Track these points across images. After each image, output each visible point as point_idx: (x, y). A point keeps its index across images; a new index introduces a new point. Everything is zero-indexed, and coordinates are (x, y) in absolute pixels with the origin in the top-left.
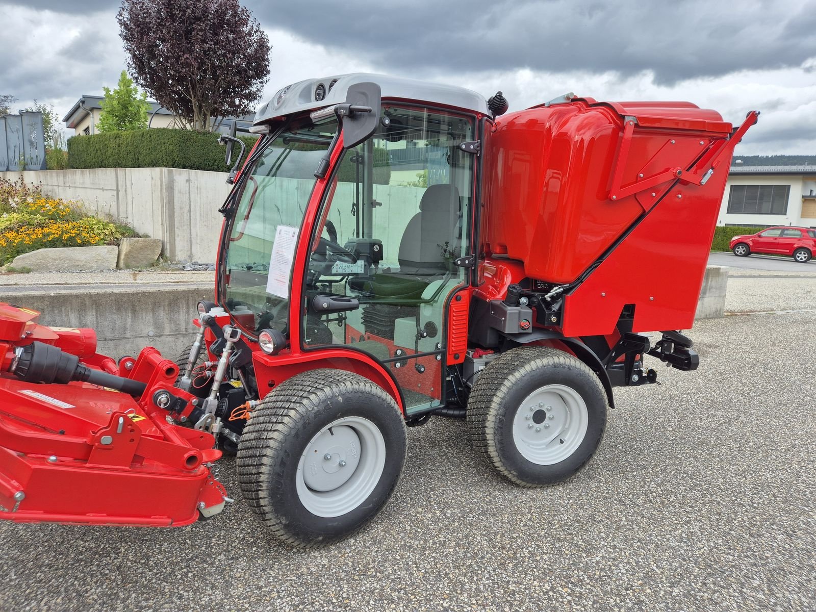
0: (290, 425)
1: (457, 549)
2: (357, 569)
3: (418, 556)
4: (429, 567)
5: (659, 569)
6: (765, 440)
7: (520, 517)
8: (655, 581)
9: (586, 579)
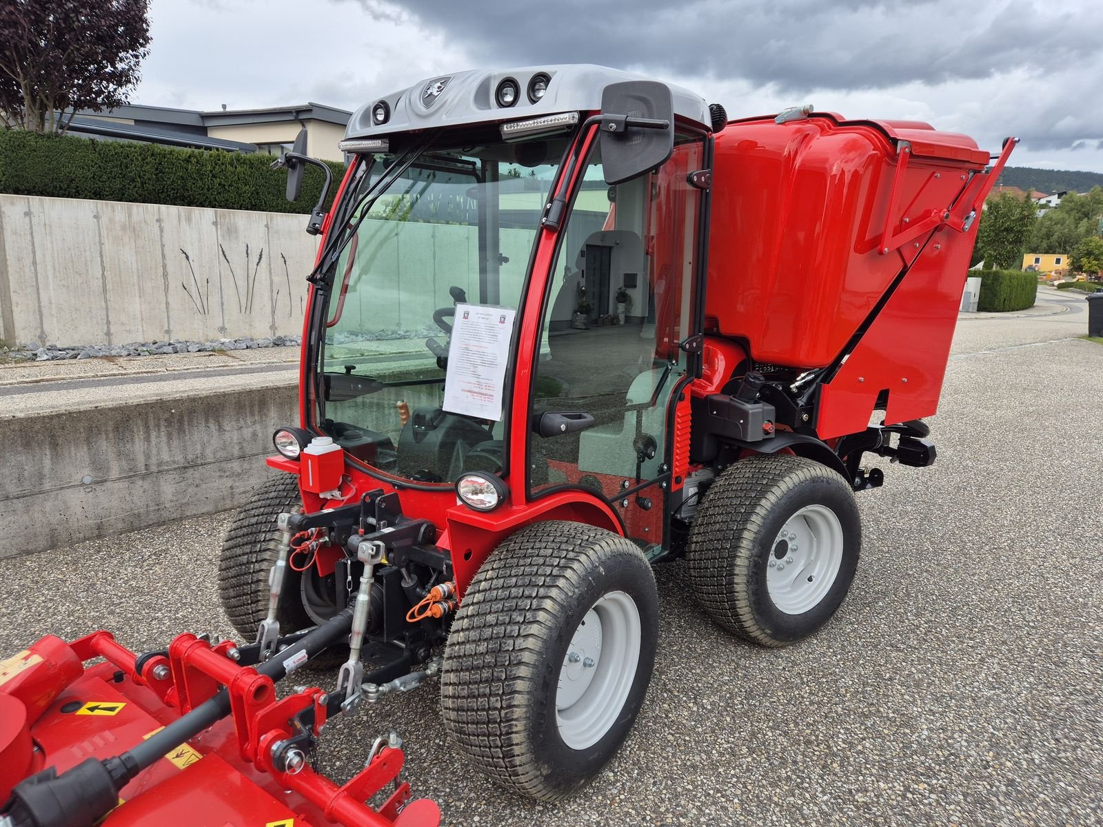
0: (549, 624)
1: (755, 756)
2: (648, 818)
3: (713, 778)
4: (739, 792)
5: (998, 731)
6: (980, 538)
7: (797, 692)
8: (1006, 749)
9: (933, 765)
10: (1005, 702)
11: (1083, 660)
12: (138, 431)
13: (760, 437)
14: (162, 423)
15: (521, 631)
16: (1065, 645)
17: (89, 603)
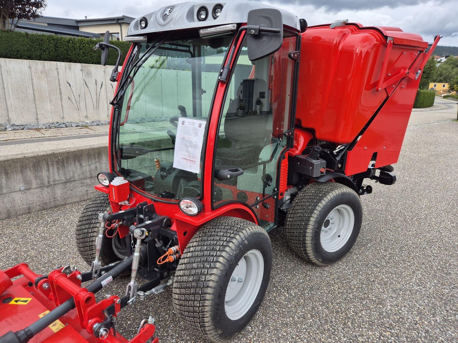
0: (222, 269)
1: (314, 319)
3: (295, 330)
4: (306, 337)
5: (421, 306)
6: (412, 214)
7: (332, 288)
8: (425, 315)
9: (392, 323)
10: (424, 292)
12: (44, 167)
13: (319, 175)
14: (55, 163)
15: (209, 272)
16: (450, 265)
17: (23, 244)
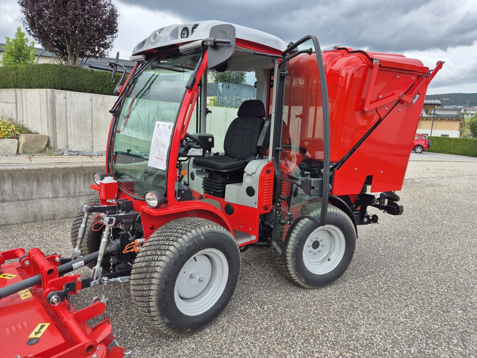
0: (171, 257)
1: (276, 331)
2: (216, 350)
3: (253, 338)
4: (261, 345)
5: (399, 337)
6: (434, 254)
7: (309, 308)
8: (399, 344)
9: (359, 346)
10: (409, 324)
11: (459, 312)
14: (82, 176)
15: (159, 258)
16: (453, 304)
